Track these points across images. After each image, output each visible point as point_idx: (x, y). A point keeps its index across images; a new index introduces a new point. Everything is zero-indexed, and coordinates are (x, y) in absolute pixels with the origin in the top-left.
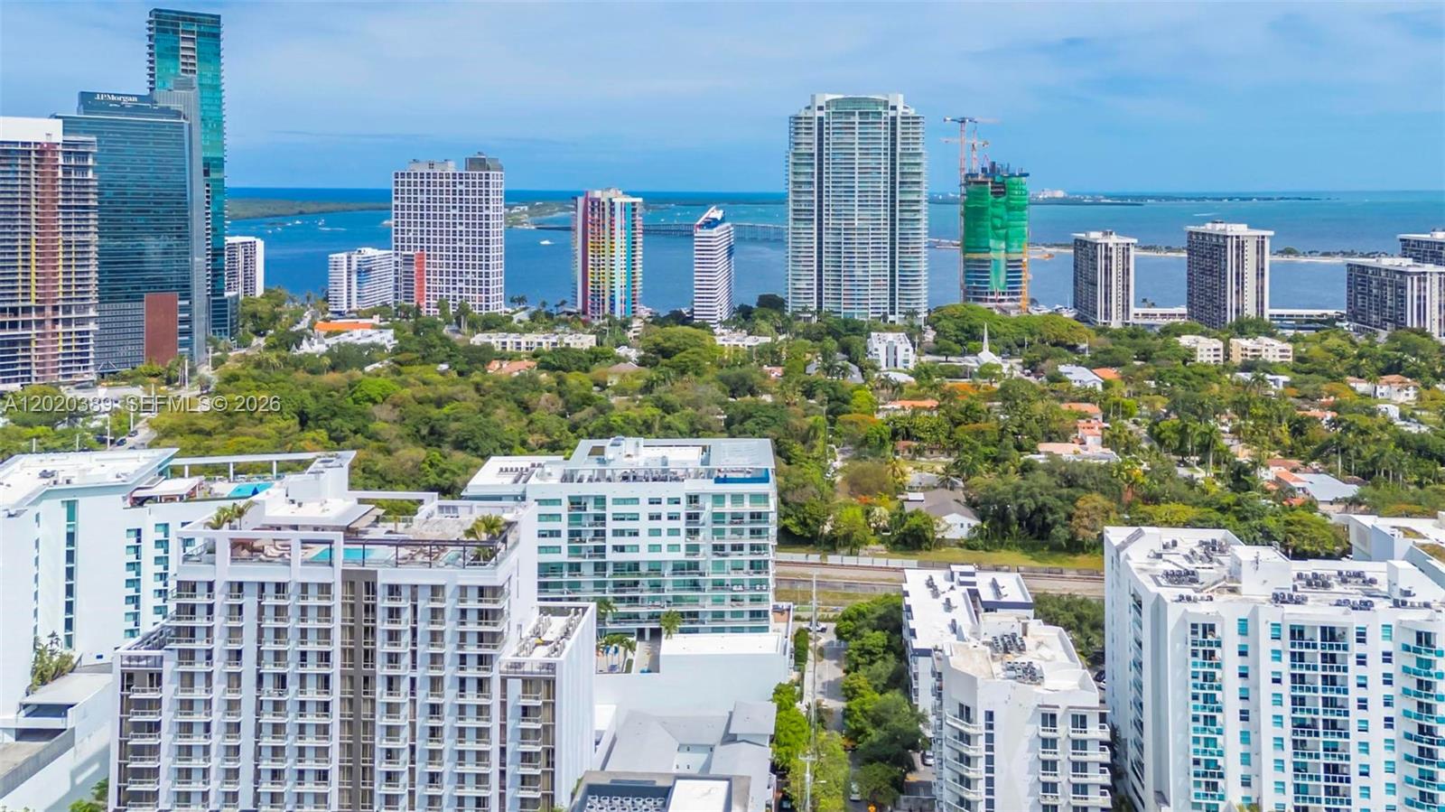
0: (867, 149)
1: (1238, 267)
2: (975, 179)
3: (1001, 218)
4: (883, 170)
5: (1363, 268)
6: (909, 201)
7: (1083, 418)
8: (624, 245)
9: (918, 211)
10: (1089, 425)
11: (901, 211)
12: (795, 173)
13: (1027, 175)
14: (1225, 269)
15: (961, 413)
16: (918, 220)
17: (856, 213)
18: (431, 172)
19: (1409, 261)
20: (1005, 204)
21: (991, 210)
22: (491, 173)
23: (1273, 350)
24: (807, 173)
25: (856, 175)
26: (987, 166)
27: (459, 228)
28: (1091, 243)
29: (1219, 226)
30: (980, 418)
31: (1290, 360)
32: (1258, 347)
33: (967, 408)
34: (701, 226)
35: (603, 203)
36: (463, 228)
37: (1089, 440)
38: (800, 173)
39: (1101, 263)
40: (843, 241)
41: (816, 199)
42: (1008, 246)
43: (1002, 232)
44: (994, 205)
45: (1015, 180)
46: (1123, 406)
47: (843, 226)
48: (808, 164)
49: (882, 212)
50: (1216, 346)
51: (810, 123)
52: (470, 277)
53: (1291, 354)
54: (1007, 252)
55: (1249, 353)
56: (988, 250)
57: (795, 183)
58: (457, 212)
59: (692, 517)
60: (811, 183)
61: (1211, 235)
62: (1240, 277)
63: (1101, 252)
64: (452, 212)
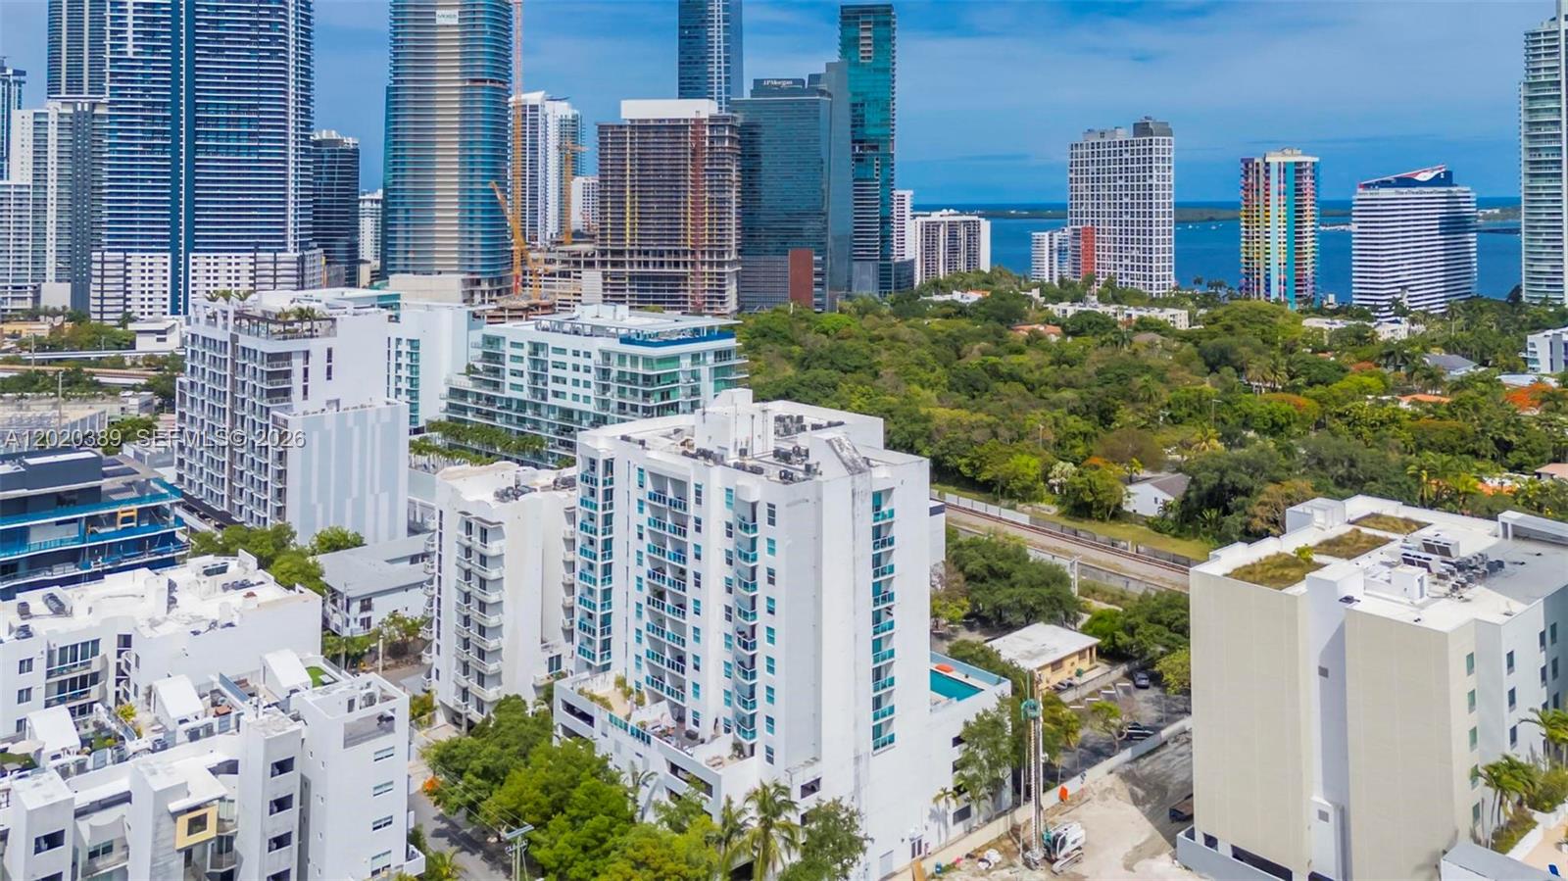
8: (1282, 214)
12: (1531, 111)
18: (1101, 141)
22: (1154, 138)
24: (1551, 109)
27: (1125, 200)
35: (1258, 164)
36: (1128, 200)
38: (1537, 110)
48: (1552, 97)
51: (1555, 40)
52: (1135, 253)
57: (1530, 124)
58: (1123, 183)
59: (605, 373)
60: (1557, 123)
64: (1119, 182)
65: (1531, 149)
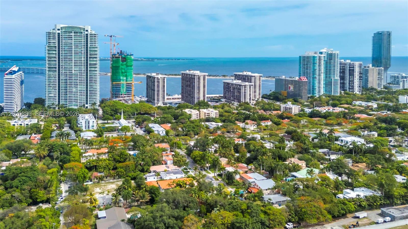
0: (77, 45)
1: (198, 85)
2: (115, 56)
3: (124, 69)
4: (83, 53)
5: (228, 84)
6: (93, 64)
7: (164, 151)
9: (96, 67)
10: (167, 154)
11: (90, 67)
12: (49, 54)
13: (132, 55)
14: (194, 85)
15: (119, 156)
16: (96, 70)
17: (73, 68)
19: (240, 81)
20: (125, 64)
21: (121, 66)
23: (213, 113)
24: (54, 54)
25: (73, 55)
26: (119, 52)
28: (153, 77)
29: (192, 72)
30: (126, 159)
31: (218, 116)
32: (209, 112)
33: (121, 154)
34: (7, 74)
37: (169, 162)
38: (51, 54)
39: (156, 84)
40: (68, 79)
41: (57, 63)
42: (126, 79)
43: (124, 74)
44: (122, 65)
45: (129, 56)
46: (178, 144)
47: (68, 73)
48: (54, 50)
49: (83, 68)
50: (197, 113)
51: (54, 35)
53: (218, 114)
54: (126, 81)
55: (207, 115)
56: (120, 80)
57: (49, 57)
60: (55, 57)
61: (189, 75)
62: (199, 88)
63: (156, 80)
65: (49, 64)
